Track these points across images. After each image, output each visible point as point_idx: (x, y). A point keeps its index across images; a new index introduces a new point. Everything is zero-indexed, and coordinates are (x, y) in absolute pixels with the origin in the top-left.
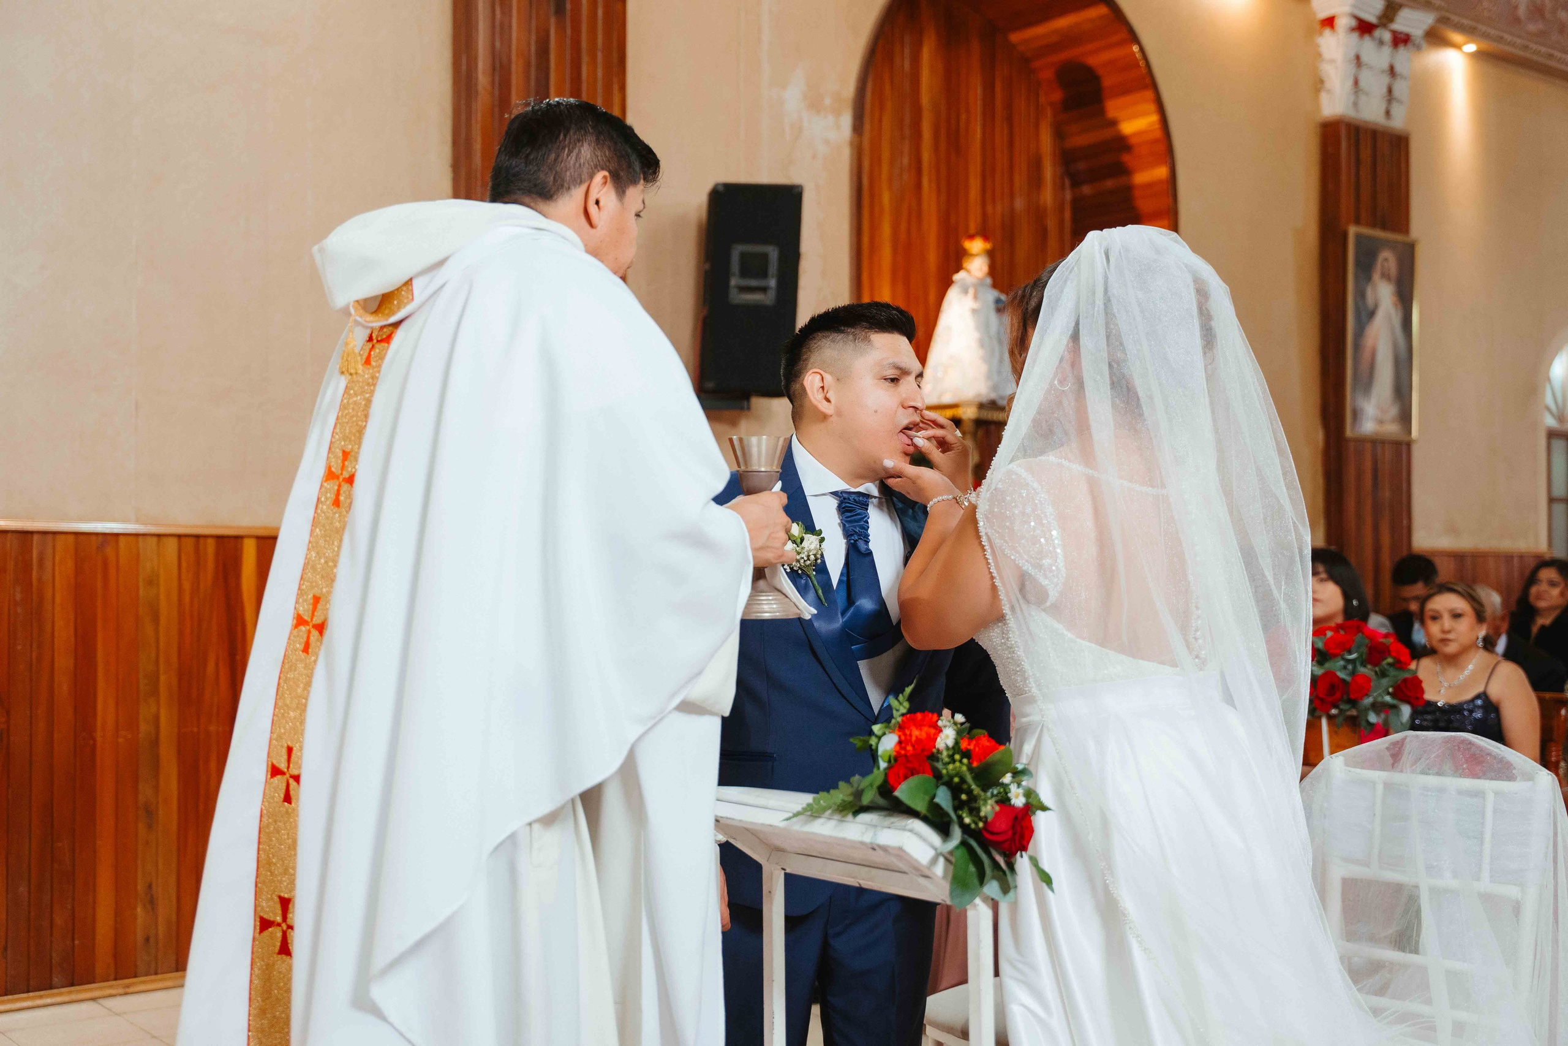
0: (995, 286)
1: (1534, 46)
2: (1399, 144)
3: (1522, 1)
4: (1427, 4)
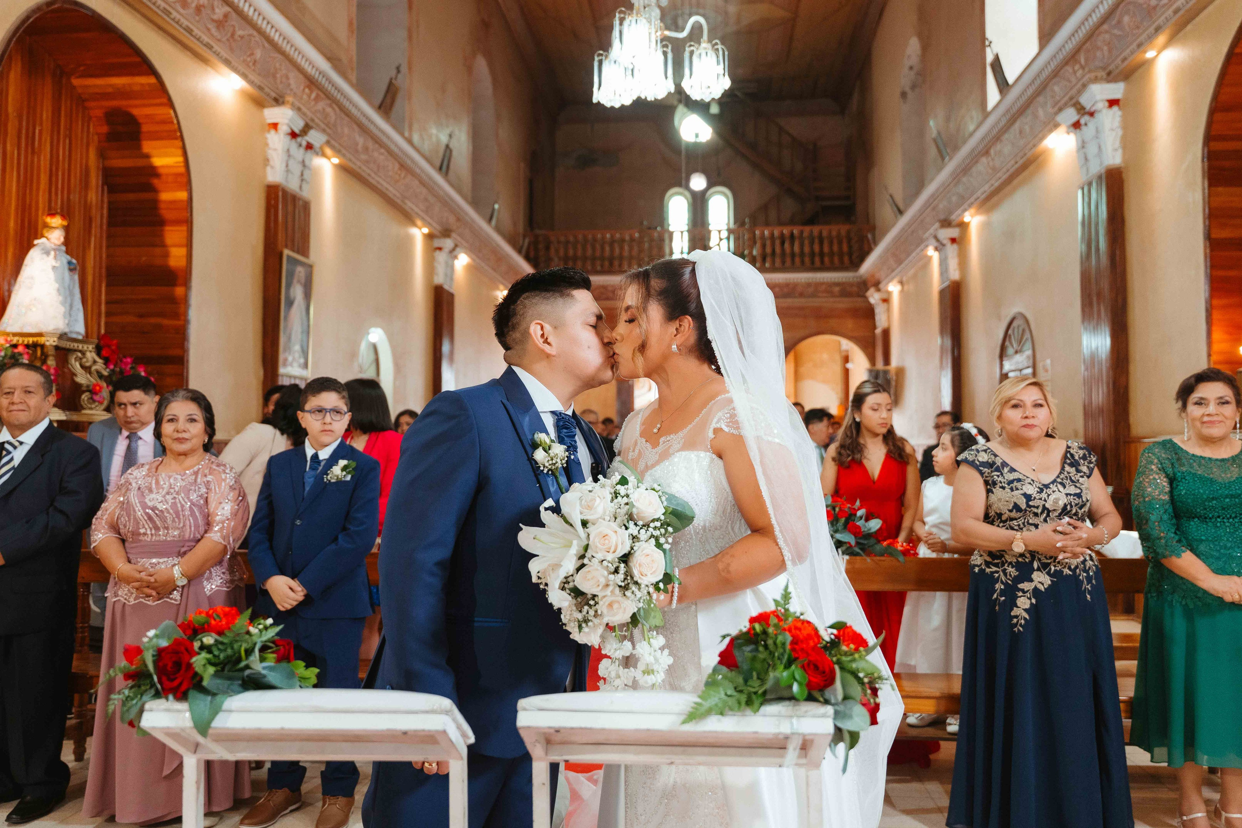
0: (67, 252)
1: (364, 168)
2: (306, 207)
3: (360, 140)
4: (324, 131)
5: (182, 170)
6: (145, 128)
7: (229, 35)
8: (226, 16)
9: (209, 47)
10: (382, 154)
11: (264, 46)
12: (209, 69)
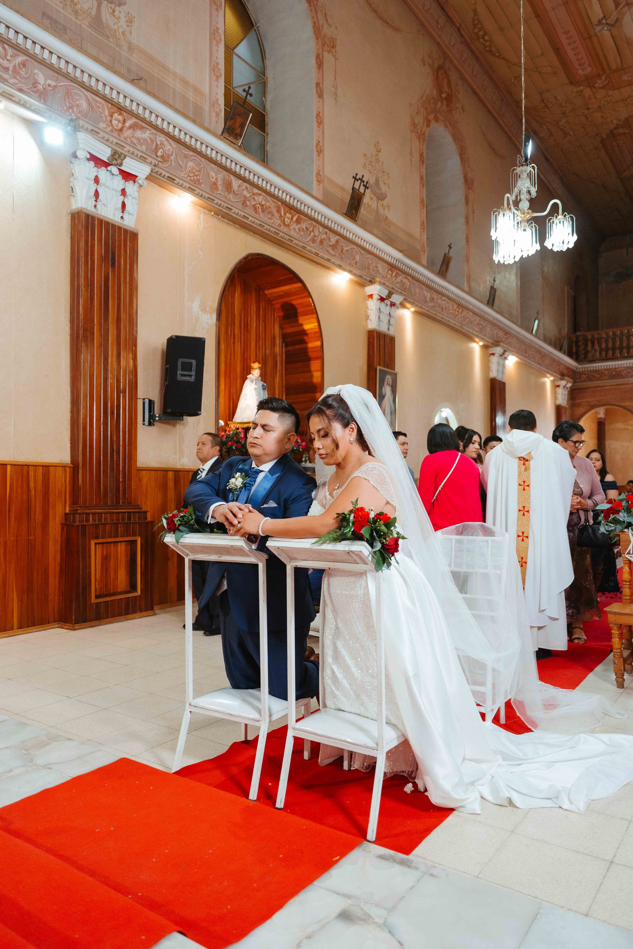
0: (262, 380)
1: (431, 310)
2: (392, 340)
3: (428, 295)
4: (401, 293)
5: (318, 330)
6: (299, 310)
7: (340, 251)
8: (337, 241)
9: (329, 260)
10: (445, 300)
11: (360, 252)
12: (331, 272)
